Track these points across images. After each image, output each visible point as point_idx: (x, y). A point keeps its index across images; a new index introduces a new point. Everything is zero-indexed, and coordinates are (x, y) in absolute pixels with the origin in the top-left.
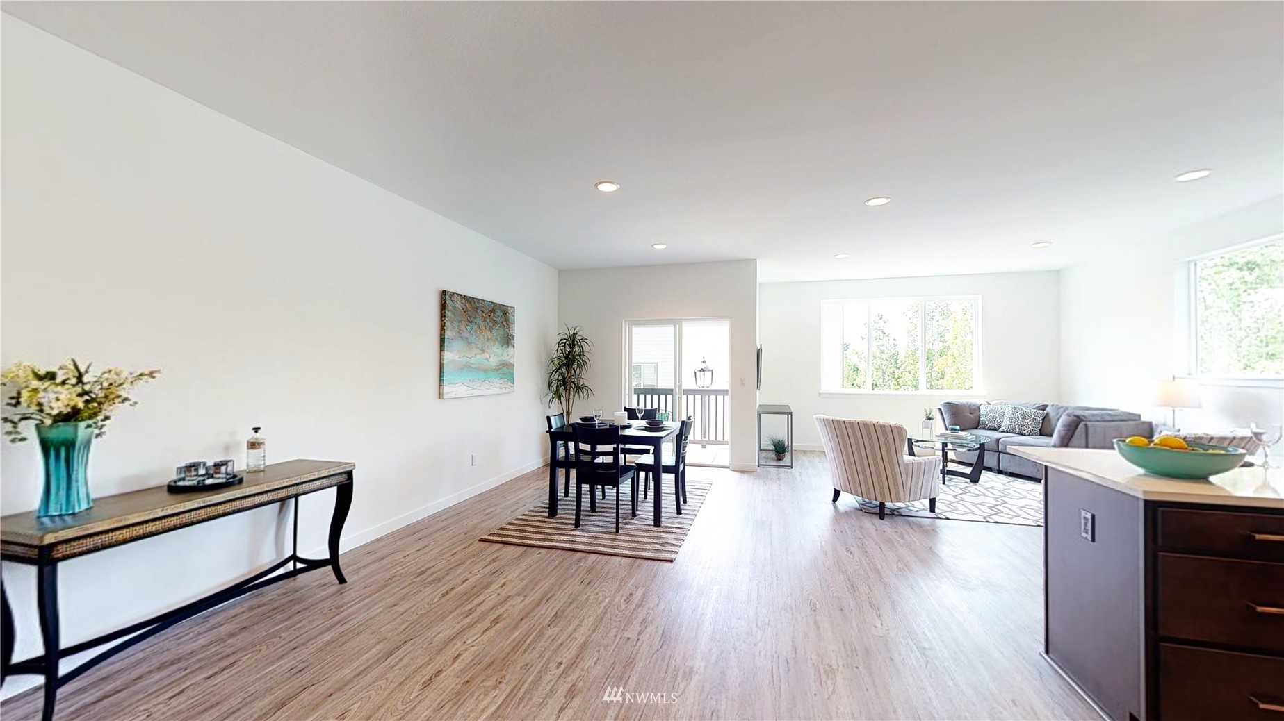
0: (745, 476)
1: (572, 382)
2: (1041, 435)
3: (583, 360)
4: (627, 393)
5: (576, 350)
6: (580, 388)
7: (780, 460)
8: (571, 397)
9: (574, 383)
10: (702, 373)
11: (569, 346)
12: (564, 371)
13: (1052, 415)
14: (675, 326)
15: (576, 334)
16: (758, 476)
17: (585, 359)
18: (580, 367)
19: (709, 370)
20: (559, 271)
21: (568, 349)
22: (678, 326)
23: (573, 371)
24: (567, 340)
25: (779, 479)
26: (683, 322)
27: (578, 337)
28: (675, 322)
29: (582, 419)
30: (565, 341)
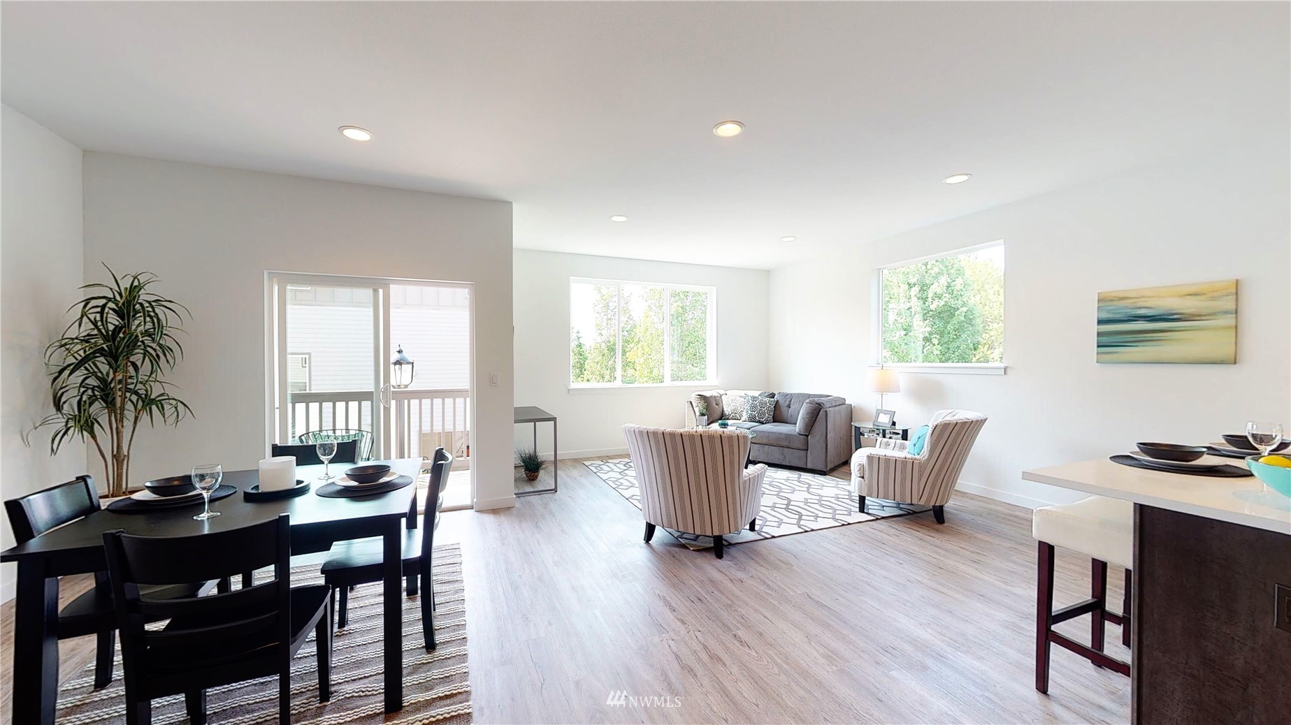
0: (504, 519)
1: (128, 390)
2: (774, 421)
3: (160, 346)
4: (277, 405)
5: (139, 325)
6: (153, 401)
7: (533, 480)
8: (128, 424)
9: (136, 393)
10: (397, 366)
11: (119, 313)
12: (105, 368)
13: (781, 402)
14: (376, 291)
15: (140, 287)
16: (521, 517)
17: (166, 342)
18: (155, 360)
19: (408, 363)
20: (85, 151)
21: (113, 320)
22: (381, 291)
23: (131, 369)
24: (114, 300)
25: (551, 512)
26: (391, 286)
27: (143, 297)
28: (376, 283)
29: (153, 489)
30: (104, 301)
